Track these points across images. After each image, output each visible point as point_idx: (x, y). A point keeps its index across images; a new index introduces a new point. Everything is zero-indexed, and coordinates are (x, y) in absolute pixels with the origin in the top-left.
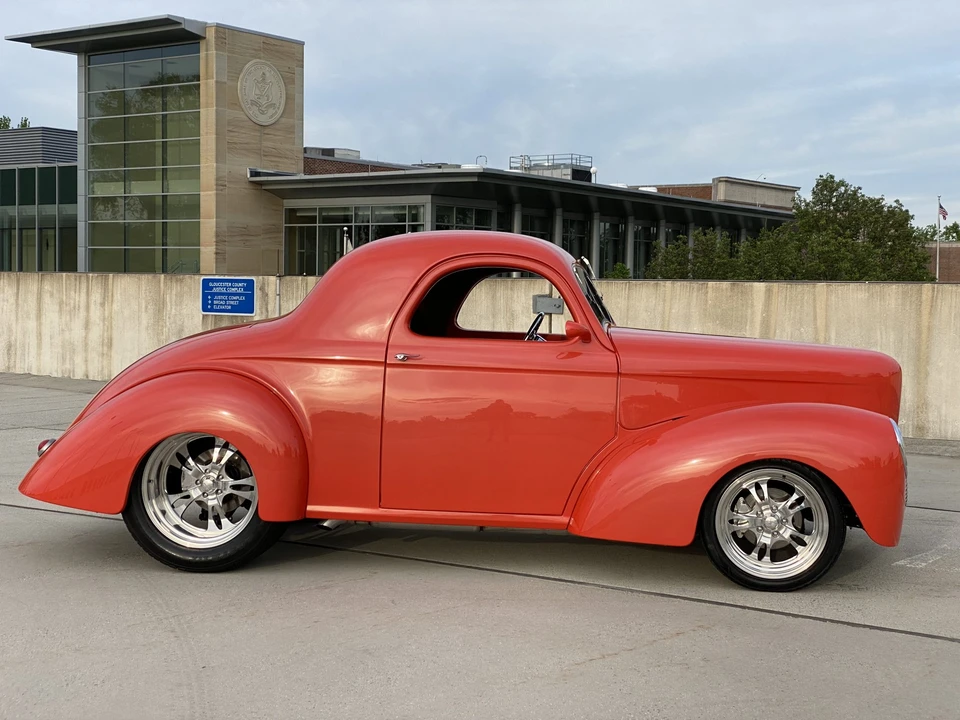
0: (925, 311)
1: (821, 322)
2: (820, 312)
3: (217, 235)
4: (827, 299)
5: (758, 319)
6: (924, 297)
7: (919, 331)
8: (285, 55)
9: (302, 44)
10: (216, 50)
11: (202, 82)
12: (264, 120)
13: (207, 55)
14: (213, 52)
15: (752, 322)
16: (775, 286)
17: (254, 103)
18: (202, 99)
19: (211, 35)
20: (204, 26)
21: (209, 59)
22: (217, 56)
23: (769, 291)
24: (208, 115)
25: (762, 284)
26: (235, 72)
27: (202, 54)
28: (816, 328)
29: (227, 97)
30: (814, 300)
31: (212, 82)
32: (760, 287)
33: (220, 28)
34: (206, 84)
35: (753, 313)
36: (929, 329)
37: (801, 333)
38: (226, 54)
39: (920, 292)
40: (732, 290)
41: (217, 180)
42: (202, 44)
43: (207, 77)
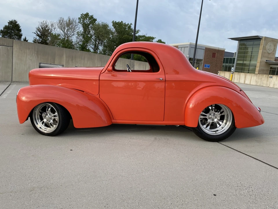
3: (259, 70)
8: (275, 41)
12: (269, 52)
17: (268, 49)
18: (260, 49)
19: (263, 38)
21: (262, 42)
24: (260, 51)
26: (266, 44)
27: (261, 41)
29: (264, 48)
34: (261, 46)
38: (265, 41)
41: (260, 61)
42: (262, 40)
43: (262, 45)
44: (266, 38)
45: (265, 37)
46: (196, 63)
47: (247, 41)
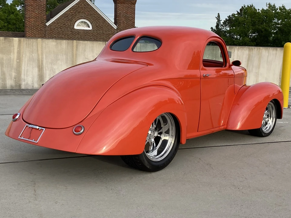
0: (75, 49)
1: (40, 52)
2: (40, 49)
4: (42, 45)
5: (16, 51)
6: (74, 44)
7: (73, 56)
15: (13, 52)
16: (22, 39)
23: (20, 41)
25: (17, 38)
28: (38, 54)
30: (37, 44)
32: (16, 40)
35: (14, 49)
36: (76, 54)
37: (33, 56)
39: (73, 43)
40: (5, 40)
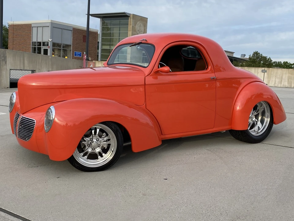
3: (131, 58)
8: (144, 20)
9: (147, 18)
10: (133, 19)
11: (129, 26)
13: (130, 20)
14: (132, 20)
17: (139, 31)
18: (129, 30)
19: (131, 16)
20: (130, 14)
21: (131, 21)
22: (133, 21)
24: (130, 33)
26: (135, 24)
27: (129, 20)
29: (134, 29)
31: (131, 26)
33: (133, 15)
34: (130, 27)
38: (134, 20)
42: (129, 18)
43: (130, 25)
44: (134, 16)
45: (133, 14)
46: (63, 49)
47: (112, 18)
